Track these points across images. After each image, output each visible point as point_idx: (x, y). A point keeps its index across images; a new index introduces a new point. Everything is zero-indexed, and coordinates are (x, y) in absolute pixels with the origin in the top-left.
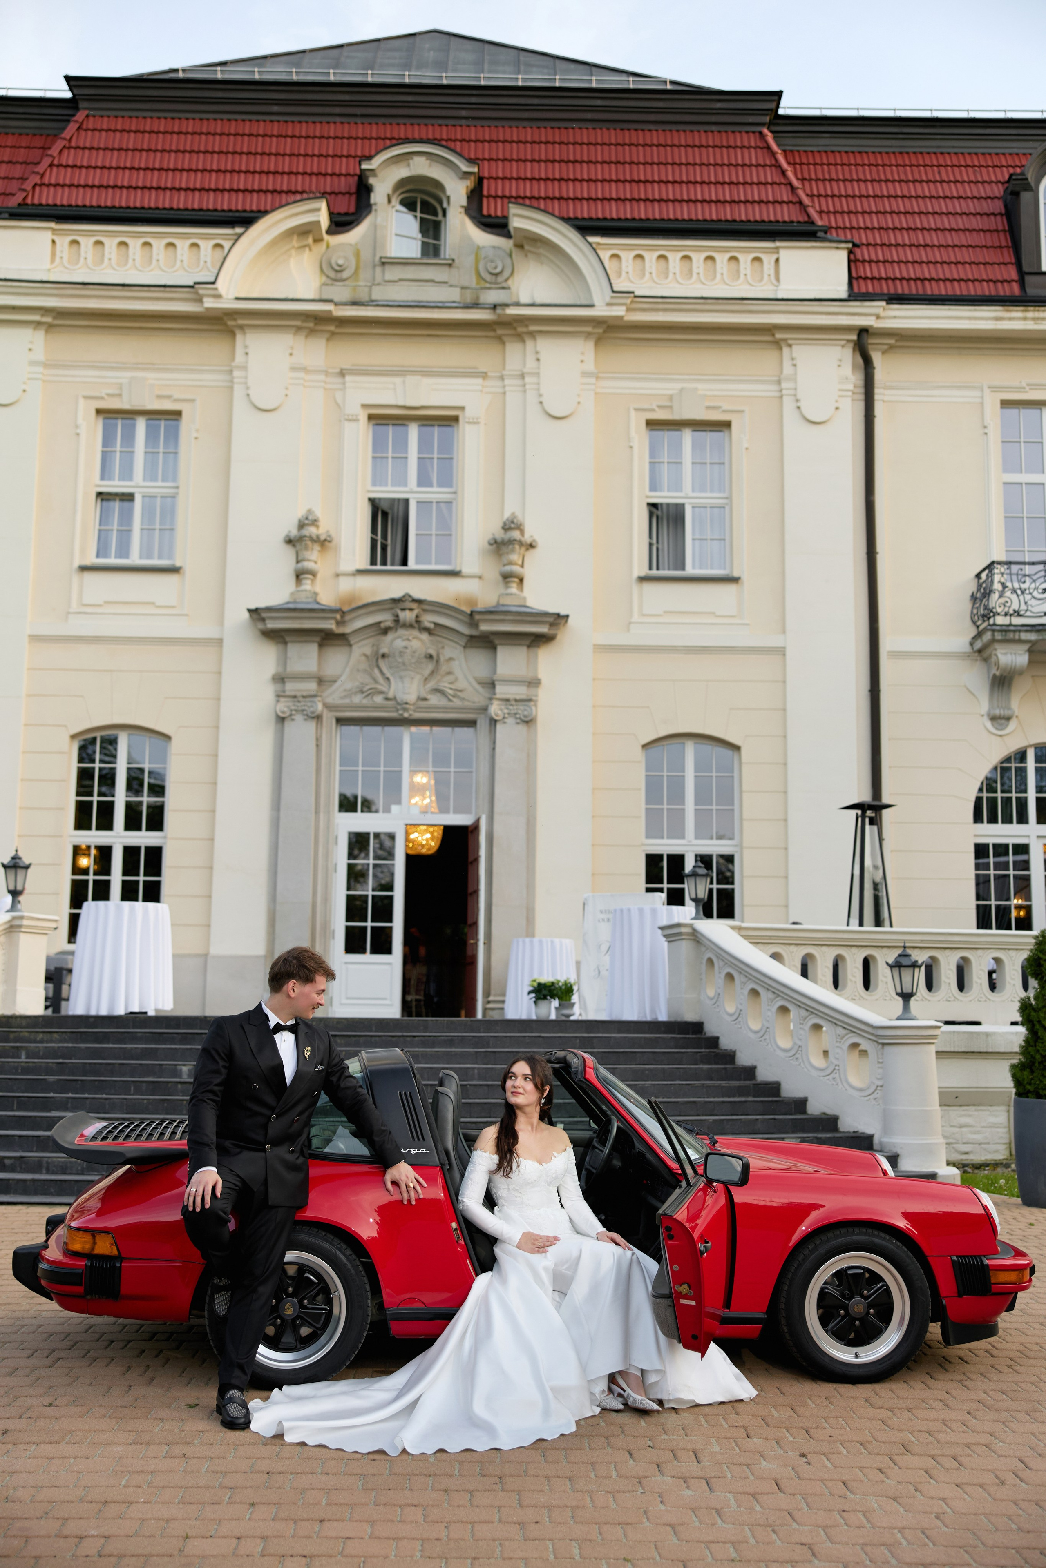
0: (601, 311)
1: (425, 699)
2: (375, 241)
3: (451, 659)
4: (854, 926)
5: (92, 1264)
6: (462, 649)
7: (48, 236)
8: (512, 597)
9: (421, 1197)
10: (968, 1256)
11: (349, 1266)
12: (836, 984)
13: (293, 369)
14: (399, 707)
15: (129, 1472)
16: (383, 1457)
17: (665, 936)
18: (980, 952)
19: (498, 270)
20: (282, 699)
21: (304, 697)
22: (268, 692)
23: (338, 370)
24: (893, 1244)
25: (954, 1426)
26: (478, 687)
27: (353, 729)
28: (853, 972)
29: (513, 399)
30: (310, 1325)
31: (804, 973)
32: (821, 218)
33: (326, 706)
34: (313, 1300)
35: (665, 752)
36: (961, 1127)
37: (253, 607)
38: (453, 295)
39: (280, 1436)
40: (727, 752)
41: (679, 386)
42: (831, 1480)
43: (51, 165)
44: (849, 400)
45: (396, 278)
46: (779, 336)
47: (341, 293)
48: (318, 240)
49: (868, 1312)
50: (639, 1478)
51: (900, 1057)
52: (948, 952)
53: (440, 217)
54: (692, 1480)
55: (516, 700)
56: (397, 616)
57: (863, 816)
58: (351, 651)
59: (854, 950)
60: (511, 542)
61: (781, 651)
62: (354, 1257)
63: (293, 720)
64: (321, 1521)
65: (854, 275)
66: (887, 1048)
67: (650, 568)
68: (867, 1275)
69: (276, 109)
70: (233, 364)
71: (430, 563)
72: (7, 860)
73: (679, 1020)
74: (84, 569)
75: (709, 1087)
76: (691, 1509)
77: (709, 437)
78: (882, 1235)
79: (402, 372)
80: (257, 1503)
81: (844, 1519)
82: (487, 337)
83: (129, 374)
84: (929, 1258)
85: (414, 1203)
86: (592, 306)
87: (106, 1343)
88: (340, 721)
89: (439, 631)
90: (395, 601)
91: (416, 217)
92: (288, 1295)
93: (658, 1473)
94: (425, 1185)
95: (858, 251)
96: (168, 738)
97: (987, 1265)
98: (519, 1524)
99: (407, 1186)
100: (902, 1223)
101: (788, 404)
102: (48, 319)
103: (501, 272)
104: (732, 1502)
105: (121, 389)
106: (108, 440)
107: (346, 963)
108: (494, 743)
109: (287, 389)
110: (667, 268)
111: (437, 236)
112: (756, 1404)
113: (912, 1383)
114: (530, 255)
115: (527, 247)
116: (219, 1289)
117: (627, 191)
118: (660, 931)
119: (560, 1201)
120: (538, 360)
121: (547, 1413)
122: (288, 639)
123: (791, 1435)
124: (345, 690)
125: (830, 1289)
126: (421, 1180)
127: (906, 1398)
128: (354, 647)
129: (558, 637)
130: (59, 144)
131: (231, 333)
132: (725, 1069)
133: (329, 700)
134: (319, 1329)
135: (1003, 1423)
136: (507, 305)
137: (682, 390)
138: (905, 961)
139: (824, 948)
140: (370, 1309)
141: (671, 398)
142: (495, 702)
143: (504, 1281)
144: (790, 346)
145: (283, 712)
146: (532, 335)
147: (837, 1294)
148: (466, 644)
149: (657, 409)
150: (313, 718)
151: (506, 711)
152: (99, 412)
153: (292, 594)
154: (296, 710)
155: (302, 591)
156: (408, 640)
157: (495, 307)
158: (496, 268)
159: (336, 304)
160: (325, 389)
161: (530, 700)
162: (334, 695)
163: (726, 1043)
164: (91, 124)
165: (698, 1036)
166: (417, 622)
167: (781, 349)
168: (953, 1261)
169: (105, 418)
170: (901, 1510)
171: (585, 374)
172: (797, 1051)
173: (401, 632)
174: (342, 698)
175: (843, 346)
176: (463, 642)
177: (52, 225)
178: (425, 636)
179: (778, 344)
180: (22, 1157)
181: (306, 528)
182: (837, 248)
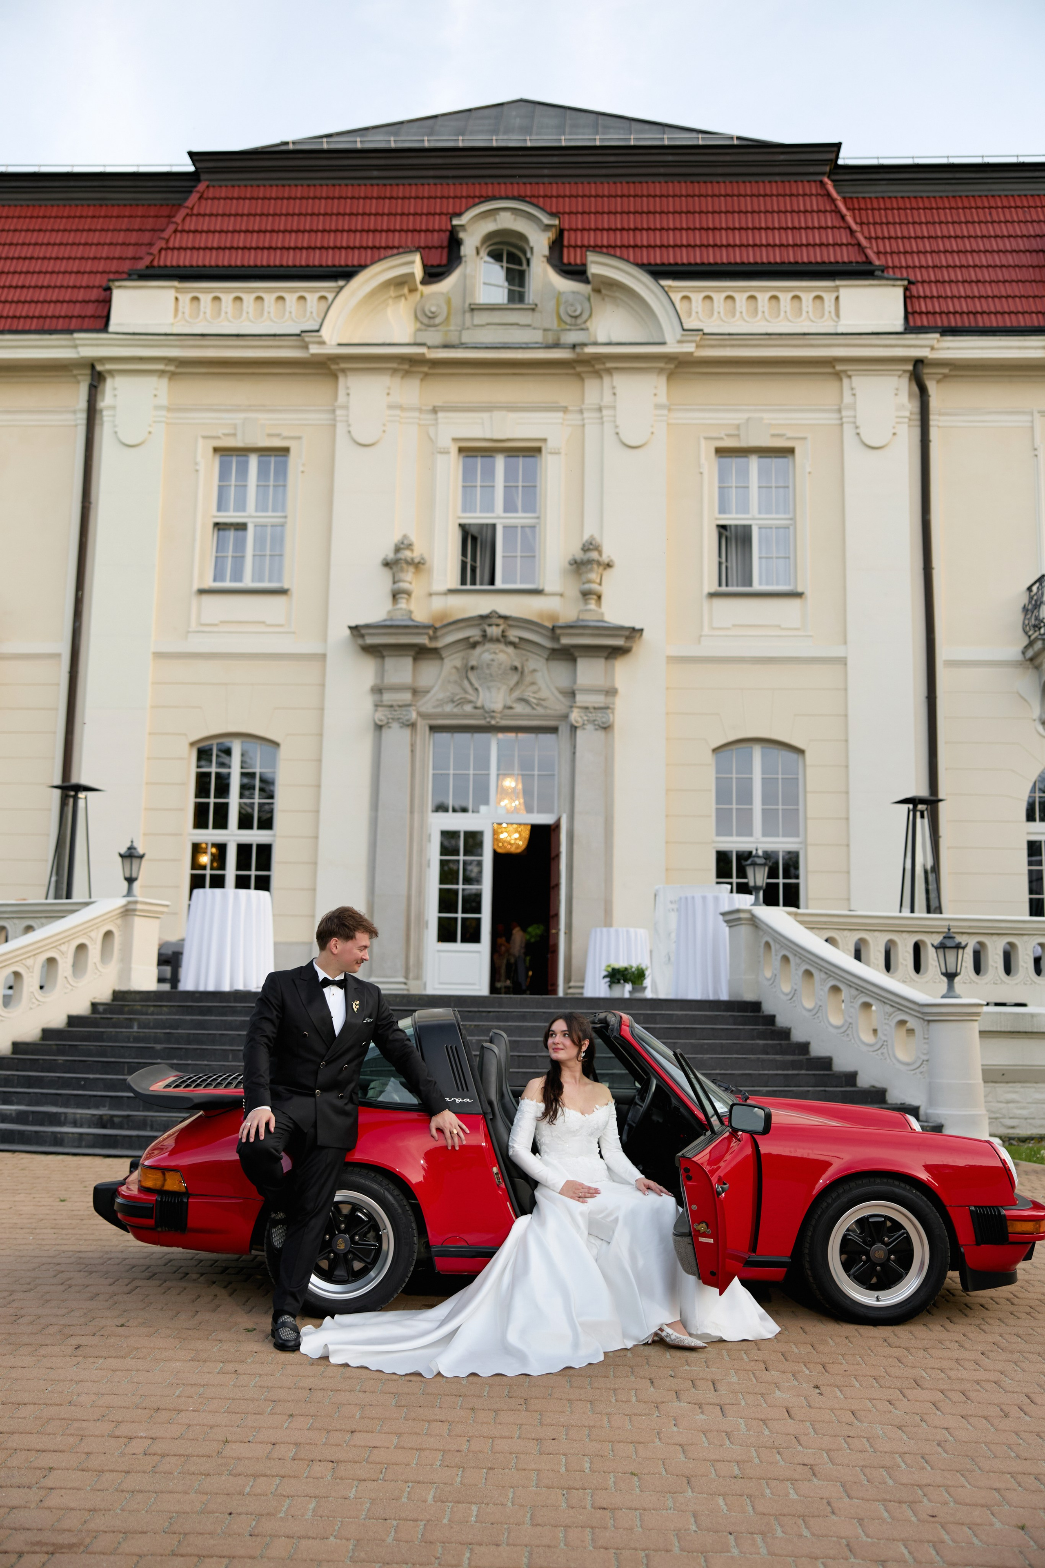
0: (672, 347)
1: (511, 708)
2: (465, 288)
3: (534, 671)
4: (906, 913)
5: (162, 1199)
6: (544, 661)
7: (172, 293)
8: (591, 612)
9: (464, 1143)
10: (986, 1207)
11: (396, 1205)
12: (888, 967)
13: (391, 407)
14: (487, 715)
15: (183, 1384)
16: (419, 1378)
17: (726, 921)
18: (1025, 938)
19: (578, 313)
20: (380, 709)
21: (400, 706)
22: (367, 702)
23: (430, 408)
24: (913, 1194)
25: (967, 1364)
26: (560, 697)
27: (445, 736)
28: (904, 956)
29: (591, 430)
30: (361, 1260)
31: (858, 956)
32: (879, 259)
33: (420, 715)
34: (364, 1236)
35: (734, 755)
36: (1008, 1102)
37: (353, 624)
38: (537, 336)
39: (325, 1358)
40: (793, 756)
41: (745, 416)
42: (841, 1409)
43: (175, 231)
44: (906, 426)
45: (483, 323)
46: (839, 368)
47: (433, 337)
48: (413, 290)
49: (889, 1258)
50: (657, 1403)
51: (944, 1032)
52: (995, 938)
53: (524, 267)
54: (707, 1406)
55: (595, 708)
56: (485, 631)
57: (915, 810)
58: (442, 665)
59: (905, 935)
60: (590, 562)
61: (842, 661)
62: (401, 1197)
63: (390, 727)
64: (352, 1432)
65: (910, 310)
66: (932, 1025)
67: (720, 585)
68: (889, 1224)
69: (375, 173)
70: (336, 404)
71: (515, 582)
72: (123, 851)
73: (739, 999)
74: (202, 592)
75: (763, 1060)
76: (702, 1432)
77: (775, 463)
78: (903, 1185)
79: (489, 408)
80: (296, 1415)
81: (848, 1444)
82: (567, 374)
83: (242, 415)
84: (948, 1208)
85: (457, 1148)
86: (663, 343)
87: (182, 1275)
88: (433, 729)
89: (524, 645)
90: (483, 618)
91: (502, 267)
92: (341, 1232)
93: (675, 1399)
94: (468, 1132)
95: (913, 288)
96: (276, 744)
97: (1004, 1215)
98: (537, 1440)
99: (451, 1133)
100: (924, 1176)
101: (848, 430)
102: (171, 368)
103: (581, 315)
104: (743, 1426)
105: (235, 428)
106: (224, 474)
107: (439, 951)
108: (575, 747)
109: (384, 425)
110: (734, 308)
111: (522, 284)
112: (778, 1341)
113: (931, 1326)
114: (607, 299)
115: (604, 291)
116: (276, 1223)
117: (697, 238)
118: (721, 917)
119: (600, 1152)
120: (614, 394)
121: (576, 1345)
122: (385, 653)
123: (808, 1369)
124: (438, 700)
125: (852, 1236)
126: (464, 1127)
127: (924, 1339)
128: (446, 661)
129: (634, 649)
130: (183, 212)
131: (334, 376)
132: (780, 1044)
133: (423, 709)
134: (369, 1263)
135: (1015, 1363)
136: (585, 345)
137: (748, 419)
138: (949, 943)
139: (876, 934)
140: (416, 1246)
141: (738, 427)
142: (576, 710)
143: (542, 1223)
144: (850, 377)
145: (381, 720)
146: (609, 371)
147: (859, 1240)
148: (549, 656)
149: (725, 437)
150: (408, 726)
151: (585, 718)
152: (216, 450)
153: (389, 612)
154: (393, 719)
155: (398, 609)
156: (495, 653)
157: (574, 346)
158: (575, 311)
159: (429, 347)
160: (419, 425)
161: (607, 708)
162: (427, 705)
163: (782, 1021)
164: (211, 193)
165: (756, 1014)
166: (504, 636)
167: (841, 380)
168: (971, 1211)
169: (221, 456)
170: (905, 1437)
171: (658, 406)
172: (848, 1028)
173: (489, 646)
174: (434, 707)
175: (900, 376)
176: (545, 654)
177: (176, 284)
178: (510, 650)
179: (838, 376)
180: (128, 1116)
181: (402, 551)
182: (894, 286)
